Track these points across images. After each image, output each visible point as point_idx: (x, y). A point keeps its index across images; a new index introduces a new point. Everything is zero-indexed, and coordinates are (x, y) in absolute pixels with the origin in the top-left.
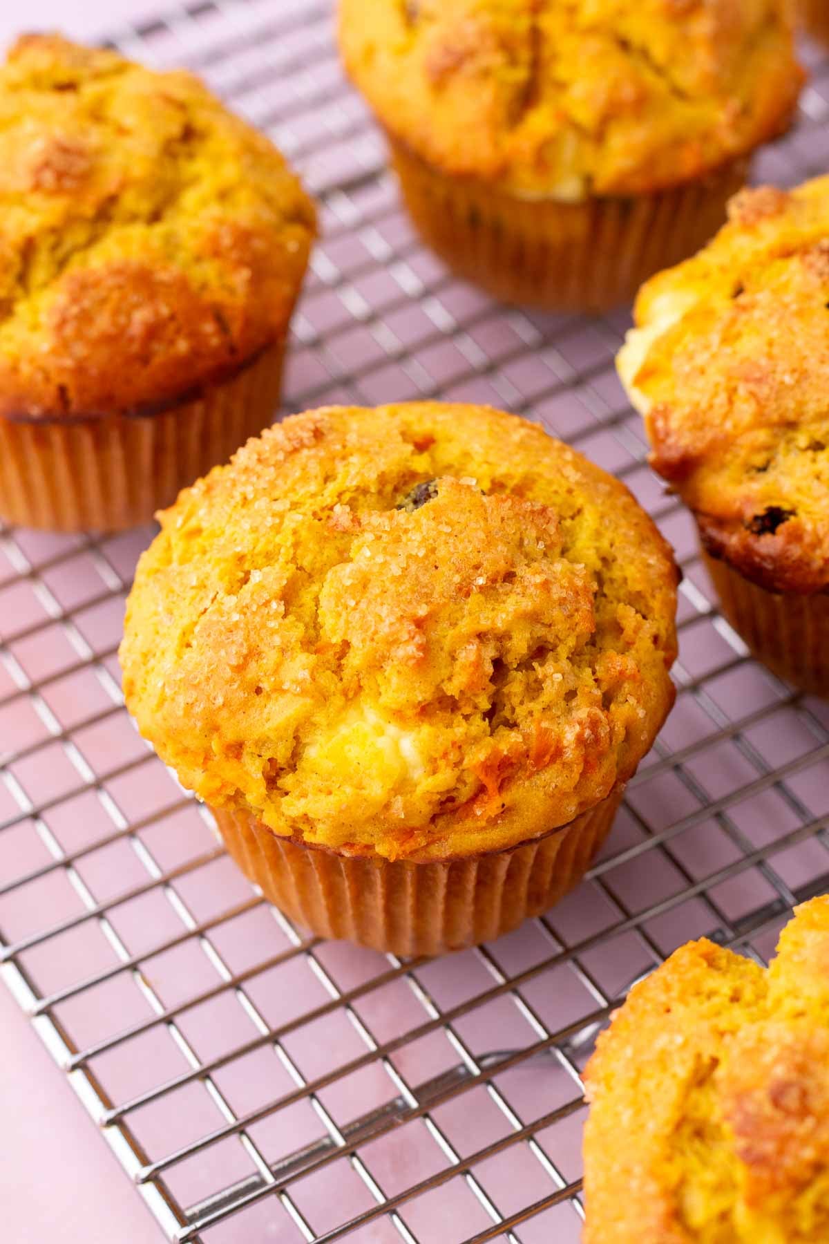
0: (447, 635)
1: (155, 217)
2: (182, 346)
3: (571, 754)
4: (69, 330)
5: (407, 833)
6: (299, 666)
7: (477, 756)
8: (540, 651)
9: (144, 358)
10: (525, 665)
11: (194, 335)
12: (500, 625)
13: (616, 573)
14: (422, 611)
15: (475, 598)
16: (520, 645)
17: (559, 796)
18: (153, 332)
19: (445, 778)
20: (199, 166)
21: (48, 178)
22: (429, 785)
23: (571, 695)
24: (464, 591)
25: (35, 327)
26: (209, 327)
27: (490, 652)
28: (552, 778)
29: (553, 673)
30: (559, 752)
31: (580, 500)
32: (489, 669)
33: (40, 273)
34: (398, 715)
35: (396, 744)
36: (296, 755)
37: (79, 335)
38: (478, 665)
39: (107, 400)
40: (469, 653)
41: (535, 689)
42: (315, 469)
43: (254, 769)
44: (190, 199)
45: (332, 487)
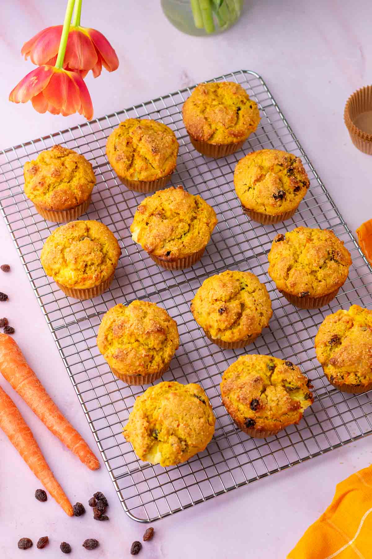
0: (79, 260)
1: (69, 182)
2: (70, 203)
3: (94, 278)
4: (53, 199)
5: (71, 285)
6: (61, 260)
7: (80, 277)
8: (93, 264)
9: (64, 204)
10: (90, 266)
11: (72, 201)
12: (87, 260)
13: (108, 254)
14: (76, 257)
15: (85, 256)
16: (89, 263)
17: (92, 284)
18: (66, 200)
19: (76, 279)
20: (77, 174)
21: (54, 175)
22: (74, 279)
23: (96, 271)
24: (83, 255)
25: (49, 197)
26: (74, 200)
27: (85, 264)
28: (91, 282)
29: (93, 268)
30: (92, 278)
31: (106, 242)
32: (84, 266)
33: (51, 189)
34: (71, 270)
35: (71, 274)
36: (59, 272)
37: (55, 200)
38: (83, 265)
39: (58, 209)
40: (81, 264)
41: (90, 269)
42: (70, 232)
43: (54, 273)
44: (74, 179)
45: (72, 236)
